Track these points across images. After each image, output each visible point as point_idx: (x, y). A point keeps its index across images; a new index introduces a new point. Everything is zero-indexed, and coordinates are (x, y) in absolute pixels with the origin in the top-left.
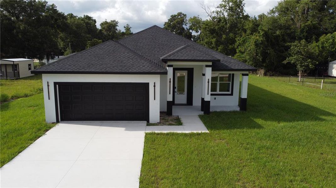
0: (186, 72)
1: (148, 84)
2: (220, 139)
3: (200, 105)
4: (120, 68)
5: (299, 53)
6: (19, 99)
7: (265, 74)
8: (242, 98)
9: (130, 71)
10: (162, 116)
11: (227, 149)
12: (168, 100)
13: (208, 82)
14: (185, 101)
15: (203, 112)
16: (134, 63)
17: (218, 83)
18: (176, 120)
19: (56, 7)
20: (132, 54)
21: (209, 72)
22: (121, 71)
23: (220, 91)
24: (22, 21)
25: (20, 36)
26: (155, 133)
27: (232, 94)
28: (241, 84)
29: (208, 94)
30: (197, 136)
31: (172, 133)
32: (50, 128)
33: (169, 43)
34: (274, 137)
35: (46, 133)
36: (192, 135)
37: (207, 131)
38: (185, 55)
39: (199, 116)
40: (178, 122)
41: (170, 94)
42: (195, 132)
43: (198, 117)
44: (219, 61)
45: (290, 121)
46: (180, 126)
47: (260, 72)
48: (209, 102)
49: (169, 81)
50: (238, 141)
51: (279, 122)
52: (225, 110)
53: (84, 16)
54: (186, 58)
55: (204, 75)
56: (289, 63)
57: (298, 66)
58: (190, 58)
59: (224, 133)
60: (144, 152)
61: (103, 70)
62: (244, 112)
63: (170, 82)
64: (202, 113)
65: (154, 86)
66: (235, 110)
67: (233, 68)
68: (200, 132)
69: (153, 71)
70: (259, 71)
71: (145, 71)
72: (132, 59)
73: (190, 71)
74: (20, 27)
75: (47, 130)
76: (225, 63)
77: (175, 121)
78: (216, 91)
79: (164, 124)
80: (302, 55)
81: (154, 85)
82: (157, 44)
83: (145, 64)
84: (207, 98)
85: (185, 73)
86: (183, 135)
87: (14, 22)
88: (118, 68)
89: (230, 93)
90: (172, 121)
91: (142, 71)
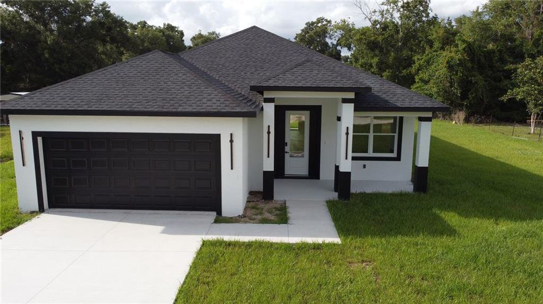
0: (308, 113)
1: (219, 135)
2: (363, 261)
3: (333, 179)
4: (161, 104)
5: (532, 80)
7: (467, 120)
8: (419, 166)
9: (178, 110)
10: (253, 201)
12: (264, 170)
13: (347, 134)
14: (305, 171)
15: (337, 194)
16: (193, 94)
17: (371, 135)
18: (279, 210)
19: (109, 8)
20: (192, 77)
21: (348, 113)
22: (160, 109)
23: (374, 151)
26: (223, 242)
27: (398, 158)
28: (416, 136)
29: (346, 159)
30: (311, 252)
32: (18, 224)
33: (275, 58)
34: (487, 262)
37: (337, 240)
38: (300, 78)
39: (327, 202)
40: (282, 217)
41: (268, 156)
42: (310, 240)
43: (326, 204)
44: (369, 89)
45: (522, 219)
46: (281, 225)
47: (456, 116)
48: (348, 174)
49: (267, 131)
50: (402, 267)
51: (496, 220)
53: (164, 25)
54: (300, 85)
55: (339, 119)
56: (512, 100)
57: (531, 106)
58: (308, 85)
59: (374, 246)
60: (180, 291)
61: (126, 108)
62: (423, 195)
63: (269, 133)
64: (334, 196)
65: (231, 141)
66: (403, 190)
67: (399, 105)
68: (320, 240)
69: (228, 109)
70: (455, 114)
71: (209, 109)
72: (190, 87)
73: (315, 112)
75: (9, 229)
76: (384, 96)
77: (278, 212)
78: (366, 151)
79: (252, 220)
81: (230, 139)
82: (253, 59)
83: (213, 96)
84: (346, 166)
85: (305, 117)
86: (283, 248)
88: (157, 104)
89: (394, 155)
91: (204, 110)
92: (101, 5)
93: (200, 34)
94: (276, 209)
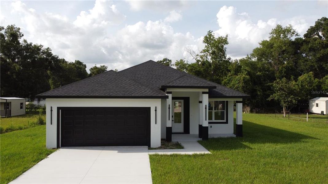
1: (150, 108)
2: (224, 159)
4: (123, 93)
5: (281, 89)
6: (14, 132)
7: (251, 111)
8: (238, 124)
9: (132, 96)
11: (234, 166)
12: (167, 126)
13: (206, 108)
14: (182, 130)
16: (137, 89)
17: (213, 112)
19: (51, 50)
20: (133, 82)
21: (205, 99)
22: (124, 96)
23: (215, 120)
24: (17, 62)
25: (15, 77)
26: (158, 155)
27: (227, 122)
29: (206, 120)
30: (200, 157)
31: (175, 154)
32: (52, 152)
33: (165, 75)
35: (48, 156)
36: (195, 156)
40: (179, 146)
41: (169, 120)
42: (198, 153)
43: (198, 142)
44: (215, 87)
46: (182, 149)
47: (246, 109)
48: (207, 128)
50: (242, 159)
52: (222, 136)
53: (76, 61)
54: (184, 85)
55: (201, 102)
56: (273, 100)
57: (282, 103)
58: (188, 85)
59: (227, 154)
61: (107, 95)
62: (241, 138)
63: (169, 108)
64: (200, 139)
65: (156, 110)
68: (203, 153)
69: (155, 95)
70: (245, 108)
71: (147, 95)
74: (16, 68)
75: (49, 154)
76: (220, 91)
77: (175, 146)
78: (211, 119)
79: (165, 148)
80: (285, 91)
83: (146, 90)
84: (205, 124)
86: (187, 156)
87: (9, 64)
88: (121, 93)
89: (225, 121)
90: (173, 146)
91: (144, 96)
92: (46, 49)
93: (95, 67)
94: (175, 145)
